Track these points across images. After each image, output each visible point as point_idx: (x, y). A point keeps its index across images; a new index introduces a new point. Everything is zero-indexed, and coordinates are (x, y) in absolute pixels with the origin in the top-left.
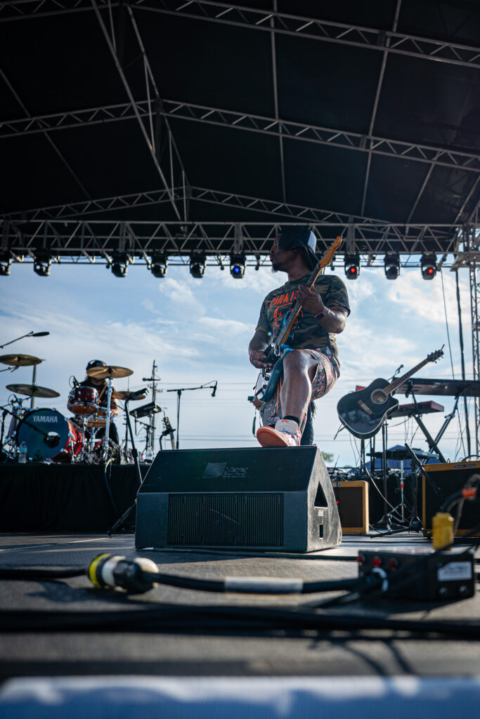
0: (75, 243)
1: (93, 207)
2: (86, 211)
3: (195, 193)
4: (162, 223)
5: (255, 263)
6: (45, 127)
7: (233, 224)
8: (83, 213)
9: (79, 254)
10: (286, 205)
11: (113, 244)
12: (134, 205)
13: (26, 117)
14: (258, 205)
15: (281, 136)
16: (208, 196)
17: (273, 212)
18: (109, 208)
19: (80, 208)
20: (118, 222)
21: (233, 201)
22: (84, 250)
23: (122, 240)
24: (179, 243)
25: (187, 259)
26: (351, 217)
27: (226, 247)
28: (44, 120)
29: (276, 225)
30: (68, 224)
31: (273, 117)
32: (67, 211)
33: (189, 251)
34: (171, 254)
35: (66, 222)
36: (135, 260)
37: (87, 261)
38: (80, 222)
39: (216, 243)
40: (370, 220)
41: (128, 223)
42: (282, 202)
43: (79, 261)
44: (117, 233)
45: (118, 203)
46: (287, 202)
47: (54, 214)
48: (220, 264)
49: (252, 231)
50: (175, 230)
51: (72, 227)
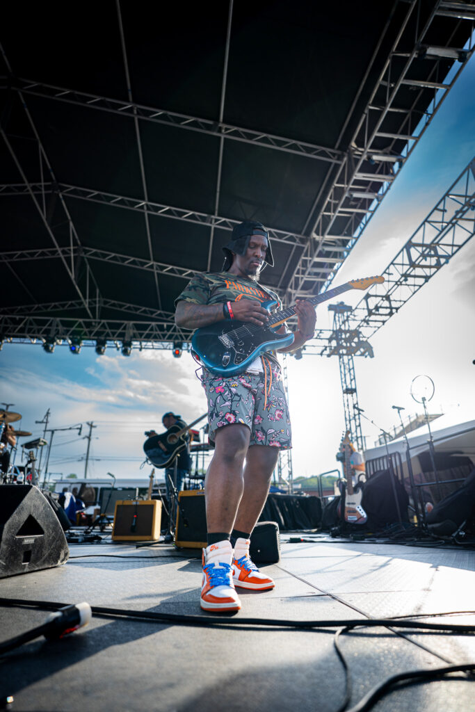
0: (22, 330)
1: (38, 308)
2: (34, 311)
3: (105, 303)
4: (81, 320)
5: (139, 346)
7: (126, 322)
8: (32, 312)
9: (25, 337)
10: (162, 312)
11: (47, 332)
12: (66, 308)
14: (144, 311)
15: (156, 271)
16: (114, 305)
17: (154, 316)
18: (49, 310)
19: (30, 309)
20: (52, 318)
21: (129, 308)
22: (28, 336)
23: (53, 329)
24: (90, 332)
25: (95, 342)
27: (121, 336)
29: (154, 324)
31: (150, 260)
32: (21, 310)
33: (96, 338)
34: (84, 339)
35: (18, 317)
36: (61, 342)
37: (29, 342)
38: (27, 317)
39: (114, 334)
41: (58, 319)
42: (159, 309)
43: (25, 342)
44: (50, 325)
45: (55, 307)
46: (163, 310)
47: (12, 312)
48: (117, 346)
49: (138, 327)
50: (88, 325)
51: (21, 320)
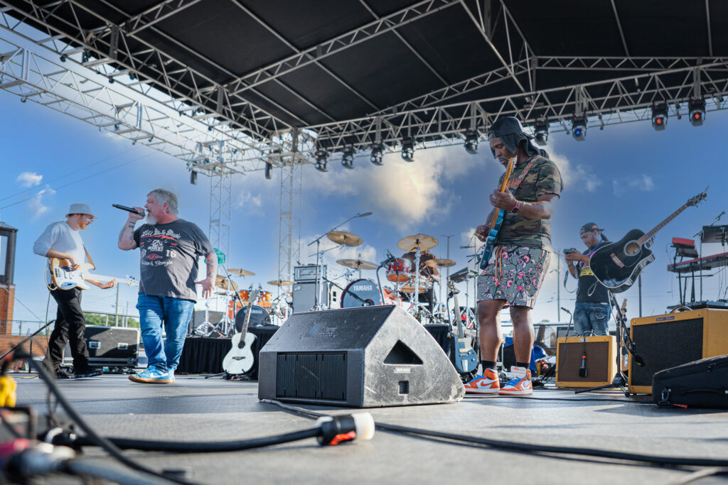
1: (451, 92)
2: (445, 97)
4: (508, 98)
5: (600, 123)
6: (392, 25)
7: (574, 87)
8: (443, 99)
10: (630, 58)
12: (486, 83)
13: (375, 19)
14: (602, 64)
16: (553, 63)
17: (617, 68)
18: (464, 91)
19: (440, 95)
20: (469, 103)
22: (442, 134)
23: (473, 118)
24: (525, 114)
26: (699, 59)
28: (389, 19)
29: (617, 81)
30: (428, 111)
33: (533, 120)
38: (437, 108)
39: (558, 109)
40: (721, 58)
41: (477, 102)
42: (625, 55)
46: (631, 55)
49: (593, 91)
